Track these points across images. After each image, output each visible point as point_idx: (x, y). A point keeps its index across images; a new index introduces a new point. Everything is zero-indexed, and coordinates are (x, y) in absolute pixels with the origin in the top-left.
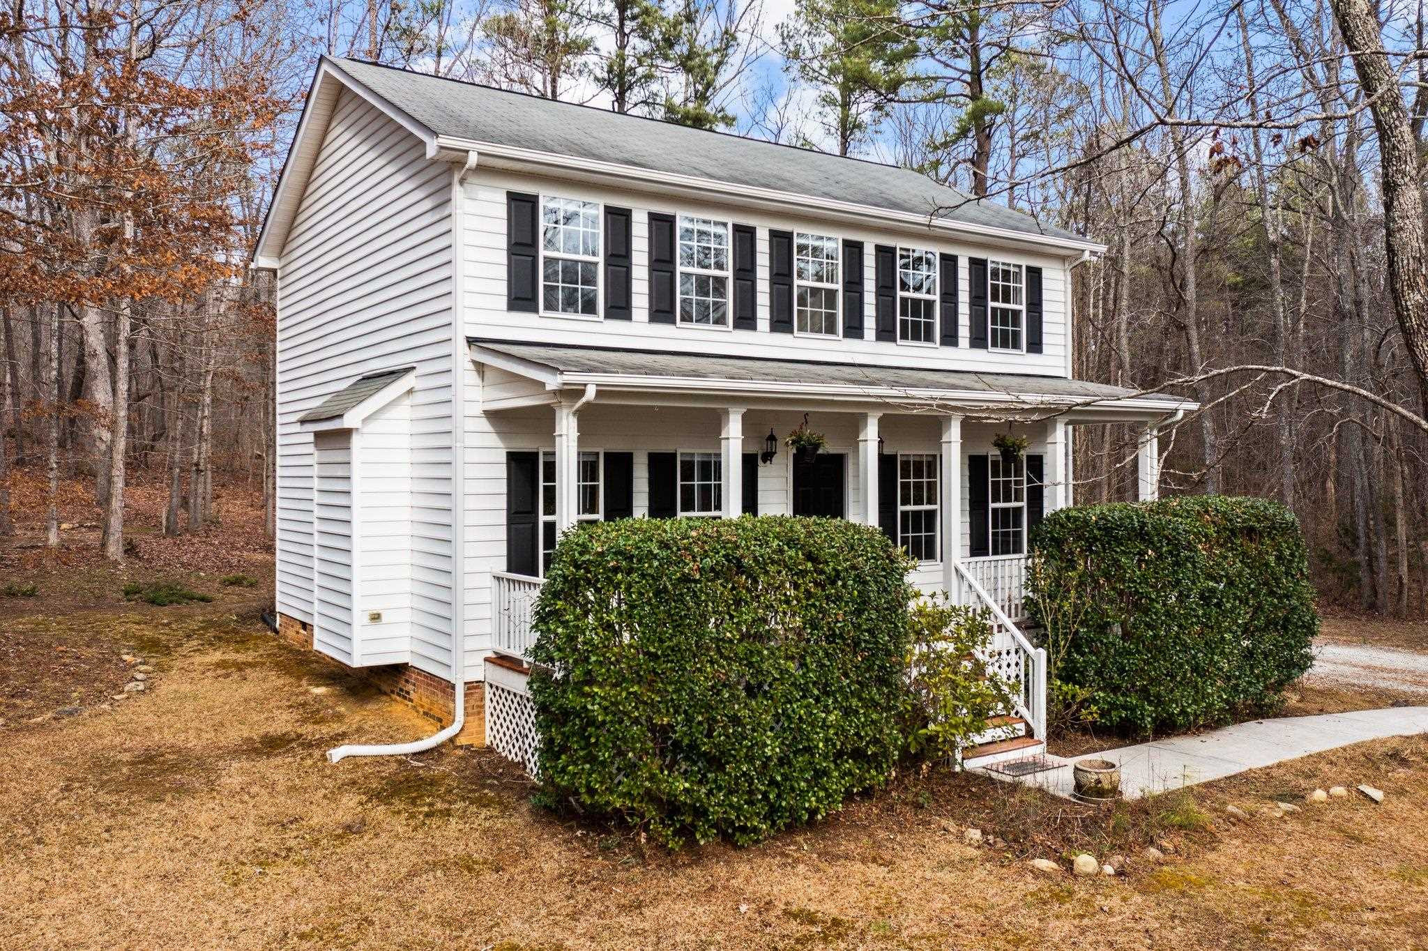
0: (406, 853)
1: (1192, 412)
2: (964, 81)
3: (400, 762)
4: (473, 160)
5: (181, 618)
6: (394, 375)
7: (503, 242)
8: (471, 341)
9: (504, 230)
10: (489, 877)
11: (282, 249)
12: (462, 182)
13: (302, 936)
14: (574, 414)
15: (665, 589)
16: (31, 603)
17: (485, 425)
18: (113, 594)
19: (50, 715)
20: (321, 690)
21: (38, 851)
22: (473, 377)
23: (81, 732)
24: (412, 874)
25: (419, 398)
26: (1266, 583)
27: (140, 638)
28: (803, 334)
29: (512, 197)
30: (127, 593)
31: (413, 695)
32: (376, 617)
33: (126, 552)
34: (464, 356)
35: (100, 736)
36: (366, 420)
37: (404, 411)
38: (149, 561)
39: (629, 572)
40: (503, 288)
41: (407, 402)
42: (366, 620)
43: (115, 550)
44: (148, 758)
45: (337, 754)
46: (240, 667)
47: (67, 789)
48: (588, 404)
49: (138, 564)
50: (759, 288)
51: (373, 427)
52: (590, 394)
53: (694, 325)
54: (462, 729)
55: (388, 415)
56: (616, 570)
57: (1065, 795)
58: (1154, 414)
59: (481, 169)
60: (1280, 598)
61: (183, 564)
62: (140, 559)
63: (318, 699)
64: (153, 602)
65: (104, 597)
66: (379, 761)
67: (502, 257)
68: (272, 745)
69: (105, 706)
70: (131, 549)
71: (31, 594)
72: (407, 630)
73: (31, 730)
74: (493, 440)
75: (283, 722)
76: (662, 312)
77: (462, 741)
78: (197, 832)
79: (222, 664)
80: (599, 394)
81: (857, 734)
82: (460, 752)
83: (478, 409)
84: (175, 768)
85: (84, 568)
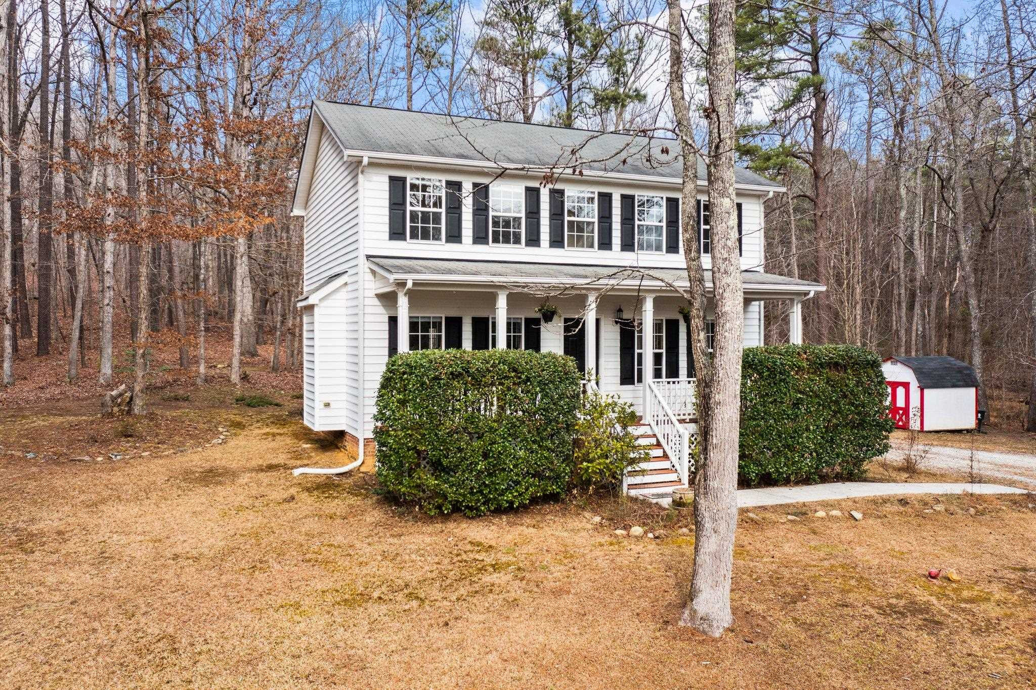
0: (305, 510)
1: (821, 292)
2: (806, 61)
3: (328, 478)
4: (365, 161)
5: (260, 413)
6: (338, 275)
7: (386, 203)
8: (368, 257)
9: (388, 197)
10: (339, 521)
11: (306, 205)
12: (362, 172)
13: (242, 535)
14: (405, 294)
15: (425, 383)
16: (186, 404)
17: (376, 302)
18: (229, 400)
19: (172, 451)
20: (308, 446)
21: (147, 502)
22: (369, 276)
23: (185, 459)
24: (305, 517)
25: (350, 288)
26: (845, 396)
27: (233, 422)
28: (570, 249)
29: (392, 179)
30: (237, 400)
31: (348, 448)
32: (327, 405)
33: (242, 379)
34: (364, 266)
35: (192, 461)
36: (321, 300)
37: (343, 294)
38: (254, 384)
39: (411, 374)
40: (386, 228)
41: (344, 290)
42: (322, 406)
43: (235, 377)
44: (211, 471)
45: (297, 472)
46: (274, 435)
47: (168, 480)
48: (409, 289)
49: (247, 385)
50: (542, 223)
51: (325, 303)
52: (410, 284)
53: (501, 245)
54: (363, 463)
55: (334, 297)
56: (404, 373)
57: (667, 507)
58: (798, 294)
59: (371, 164)
60: (857, 407)
61: (273, 387)
62: (249, 382)
63: (304, 450)
64: (249, 405)
65: (224, 402)
66: (317, 476)
67: (386, 211)
68: (271, 467)
69: (200, 449)
70: (245, 378)
71: (186, 399)
72: (344, 413)
73: (161, 457)
74: (381, 310)
75: (281, 459)
76: (480, 238)
77: (363, 469)
78: (217, 498)
79: (267, 434)
80: (414, 284)
81: (536, 463)
82: (361, 475)
83: (372, 293)
84: (220, 475)
85: (218, 387)
